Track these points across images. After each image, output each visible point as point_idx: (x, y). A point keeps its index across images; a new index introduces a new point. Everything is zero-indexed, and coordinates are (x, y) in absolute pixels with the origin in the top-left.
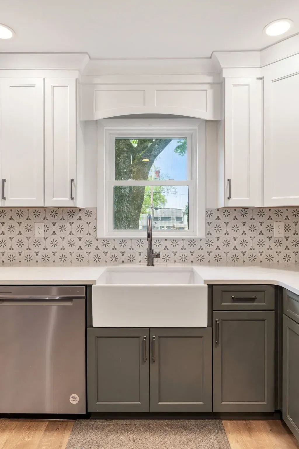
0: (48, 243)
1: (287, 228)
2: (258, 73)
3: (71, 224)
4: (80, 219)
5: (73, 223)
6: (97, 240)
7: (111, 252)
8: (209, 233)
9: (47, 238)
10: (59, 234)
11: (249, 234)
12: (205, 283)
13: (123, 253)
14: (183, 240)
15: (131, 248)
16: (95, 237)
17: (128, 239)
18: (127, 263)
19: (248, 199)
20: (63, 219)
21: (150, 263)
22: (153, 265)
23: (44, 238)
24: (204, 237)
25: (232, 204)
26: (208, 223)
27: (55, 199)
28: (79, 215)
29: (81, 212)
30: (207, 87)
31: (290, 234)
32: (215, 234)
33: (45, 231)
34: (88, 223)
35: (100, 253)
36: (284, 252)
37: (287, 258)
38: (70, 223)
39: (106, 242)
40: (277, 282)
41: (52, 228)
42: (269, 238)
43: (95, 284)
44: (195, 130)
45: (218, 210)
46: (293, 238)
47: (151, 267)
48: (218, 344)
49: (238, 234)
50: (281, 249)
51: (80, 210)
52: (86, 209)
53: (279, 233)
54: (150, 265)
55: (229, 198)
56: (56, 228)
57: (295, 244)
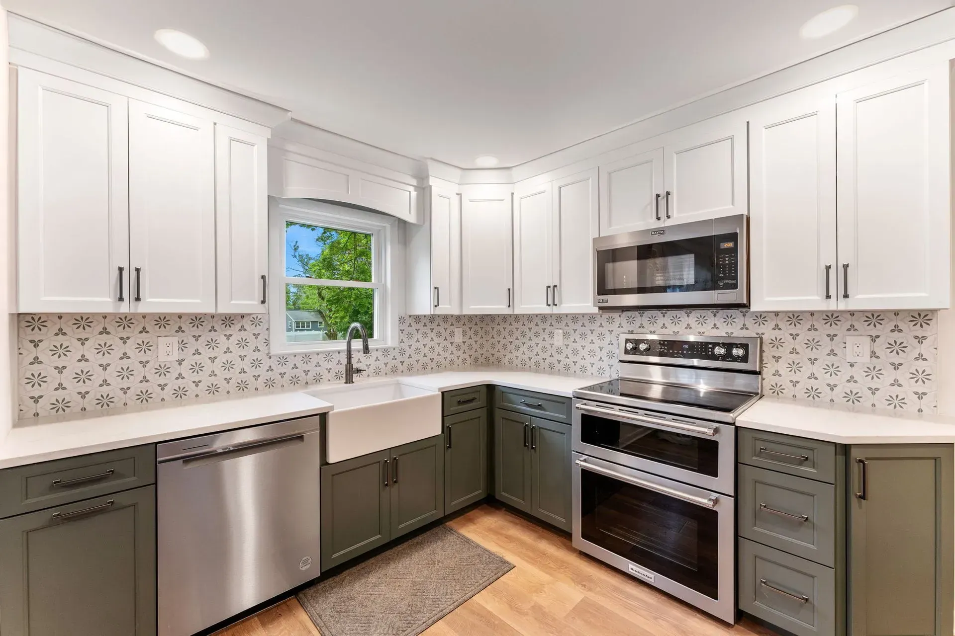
0: (184, 369)
1: (464, 333)
2: (456, 189)
3: (228, 337)
4: (243, 329)
5: (231, 335)
6: (270, 358)
7: (290, 373)
8: (402, 341)
9: (183, 360)
10: (206, 353)
11: (436, 340)
12: (439, 391)
13: (306, 372)
14: (377, 350)
15: (318, 365)
16: (267, 354)
17: (313, 353)
18: (312, 384)
19: (449, 306)
20: (213, 329)
21: (349, 380)
22: (353, 382)
23: (177, 361)
24: (398, 346)
25: (439, 311)
26: (401, 330)
27: (233, 302)
28: (241, 324)
29: (245, 319)
30: (412, 189)
31: (466, 339)
32: (407, 342)
33: (180, 349)
34: (256, 336)
35: (275, 375)
36: (462, 356)
37: (464, 361)
38: (225, 335)
39: (283, 360)
41: (194, 345)
42: (452, 343)
43: (333, 410)
44: (385, 227)
45: (410, 316)
46: (468, 342)
47: (351, 385)
48: (450, 447)
49: (427, 341)
50: (460, 353)
51: (243, 317)
52: (253, 316)
53: (458, 338)
54: (349, 383)
55: (436, 306)
56: (201, 345)
57: (470, 347)
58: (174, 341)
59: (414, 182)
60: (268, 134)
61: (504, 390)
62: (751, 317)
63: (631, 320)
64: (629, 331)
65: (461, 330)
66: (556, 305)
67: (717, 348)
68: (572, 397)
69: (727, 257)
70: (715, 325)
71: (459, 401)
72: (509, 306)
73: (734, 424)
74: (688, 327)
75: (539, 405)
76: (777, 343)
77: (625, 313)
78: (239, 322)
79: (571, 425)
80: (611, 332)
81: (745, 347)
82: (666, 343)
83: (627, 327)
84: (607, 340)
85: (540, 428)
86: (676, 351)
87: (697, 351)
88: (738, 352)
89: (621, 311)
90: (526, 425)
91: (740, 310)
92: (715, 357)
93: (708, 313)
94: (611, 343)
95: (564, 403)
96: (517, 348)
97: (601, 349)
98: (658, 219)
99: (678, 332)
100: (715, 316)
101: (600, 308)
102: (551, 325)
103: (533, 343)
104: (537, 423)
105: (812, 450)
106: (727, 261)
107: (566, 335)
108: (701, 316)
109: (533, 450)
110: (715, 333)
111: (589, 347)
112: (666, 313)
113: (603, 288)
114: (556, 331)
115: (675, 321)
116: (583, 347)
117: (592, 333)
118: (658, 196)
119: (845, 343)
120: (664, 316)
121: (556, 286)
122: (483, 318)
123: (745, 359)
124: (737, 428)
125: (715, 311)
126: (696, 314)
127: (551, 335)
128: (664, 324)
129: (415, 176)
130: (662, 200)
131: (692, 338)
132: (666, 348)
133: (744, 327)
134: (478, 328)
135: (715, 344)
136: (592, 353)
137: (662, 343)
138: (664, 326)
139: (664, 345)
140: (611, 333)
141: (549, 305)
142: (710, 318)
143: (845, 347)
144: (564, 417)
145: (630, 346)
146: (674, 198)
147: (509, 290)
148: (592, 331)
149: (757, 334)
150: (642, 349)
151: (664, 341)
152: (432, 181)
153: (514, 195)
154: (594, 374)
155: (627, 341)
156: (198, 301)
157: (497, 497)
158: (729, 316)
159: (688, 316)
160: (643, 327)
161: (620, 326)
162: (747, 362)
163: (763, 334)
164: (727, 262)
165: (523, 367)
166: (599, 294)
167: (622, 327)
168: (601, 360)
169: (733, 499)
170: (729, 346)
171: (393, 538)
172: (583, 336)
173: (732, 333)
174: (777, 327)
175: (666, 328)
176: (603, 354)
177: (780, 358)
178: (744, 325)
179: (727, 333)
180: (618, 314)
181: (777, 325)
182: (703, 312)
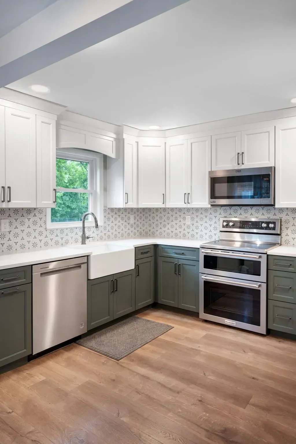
0: (11, 236)
1: (135, 218)
2: (136, 139)
3: (29, 219)
4: (35, 215)
5: (30, 219)
6: (46, 231)
7: (55, 239)
8: (105, 223)
9: (11, 231)
10: (20, 228)
11: (121, 222)
12: (134, 247)
13: (62, 238)
15: (67, 235)
16: (45, 229)
17: (65, 228)
18: (65, 245)
19: (132, 203)
20: (23, 216)
21: (83, 242)
22: (86, 244)
23: (8, 232)
24: (103, 225)
25: (127, 206)
26: (105, 216)
27: (43, 202)
30: (113, 139)
31: (136, 221)
32: (107, 223)
33: (10, 226)
34: (41, 219)
35: (48, 240)
36: (134, 231)
37: (135, 234)
38: (28, 219)
39: (52, 232)
40: (156, 243)
41: (15, 224)
42: (129, 224)
43: (92, 254)
44: (96, 159)
45: (109, 208)
46: (137, 223)
47: (85, 245)
48: (138, 275)
49: (117, 222)
50: (133, 229)
51: (35, 209)
52: (39, 209)
53: (132, 221)
54: (84, 244)
55: (126, 203)
56: (17, 224)
57: (138, 226)
58: (7, 221)
59: (114, 136)
60: (56, 118)
61: (163, 246)
63: (225, 211)
64: (224, 216)
65: (133, 216)
66: (189, 203)
67: (263, 224)
68: (199, 247)
70: (263, 213)
71: (142, 253)
72: (163, 203)
73: (266, 254)
74: (251, 214)
75: (183, 253)
76: (287, 222)
78: (33, 212)
79: (199, 261)
81: (274, 223)
82: (242, 222)
83: (223, 215)
84: (214, 221)
85: (183, 264)
86: (246, 226)
87: (255, 226)
88: (271, 225)
89: (221, 207)
90: (176, 263)
92: (262, 228)
93: (260, 208)
94: (215, 223)
95: (195, 251)
96: (165, 226)
97: (211, 225)
98: (239, 164)
99: (247, 217)
100: (263, 209)
101: (212, 205)
102: (184, 213)
103: (174, 223)
104: (181, 262)
105: (293, 261)
107: (192, 219)
109: (179, 276)
110: (263, 217)
111: (204, 225)
112: (242, 208)
113: (213, 195)
114: (187, 217)
115: (246, 212)
116: (202, 225)
117: (206, 217)
118: (238, 153)
120: (241, 209)
121: (189, 194)
122: (144, 209)
123: (274, 228)
124: (268, 255)
125: (263, 207)
126: (255, 208)
127: (184, 218)
128: (241, 213)
129: (115, 133)
130: (240, 155)
131: (253, 220)
132: (242, 224)
133: (275, 214)
134: (141, 215)
135: (262, 222)
136: (206, 228)
139: (240, 223)
140: (216, 218)
141: (186, 203)
142: (261, 210)
144: (195, 258)
145: (225, 224)
146: (245, 155)
147: (163, 194)
148: (206, 216)
149: (280, 217)
150: (230, 225)
151: (241, 221)
152: (125, 136)
153: (166, 144)
155: (224, 221)
156: (30, 202)
157: (159, 302)
158: (269, 209)
159: (251, 209)
160: (231, 214)
161: (220, 214)
162: (275, 230)
163: (282, 217)
164: (266, 186)
165: (168, 236)
166: (211, 198)
168: (210, 231)
169: (266, 284)
170: (268, 223)
171: (115, 318)
172: (201, 219)
173: (270, 217)
174: (287, 215)
175: (242, 215)
176: (212, 228)
177: (288, 228)
178: (275, 213)
179: (268, 217)
180: (219, 208)
181: (287, 214)
182: (258, 208)
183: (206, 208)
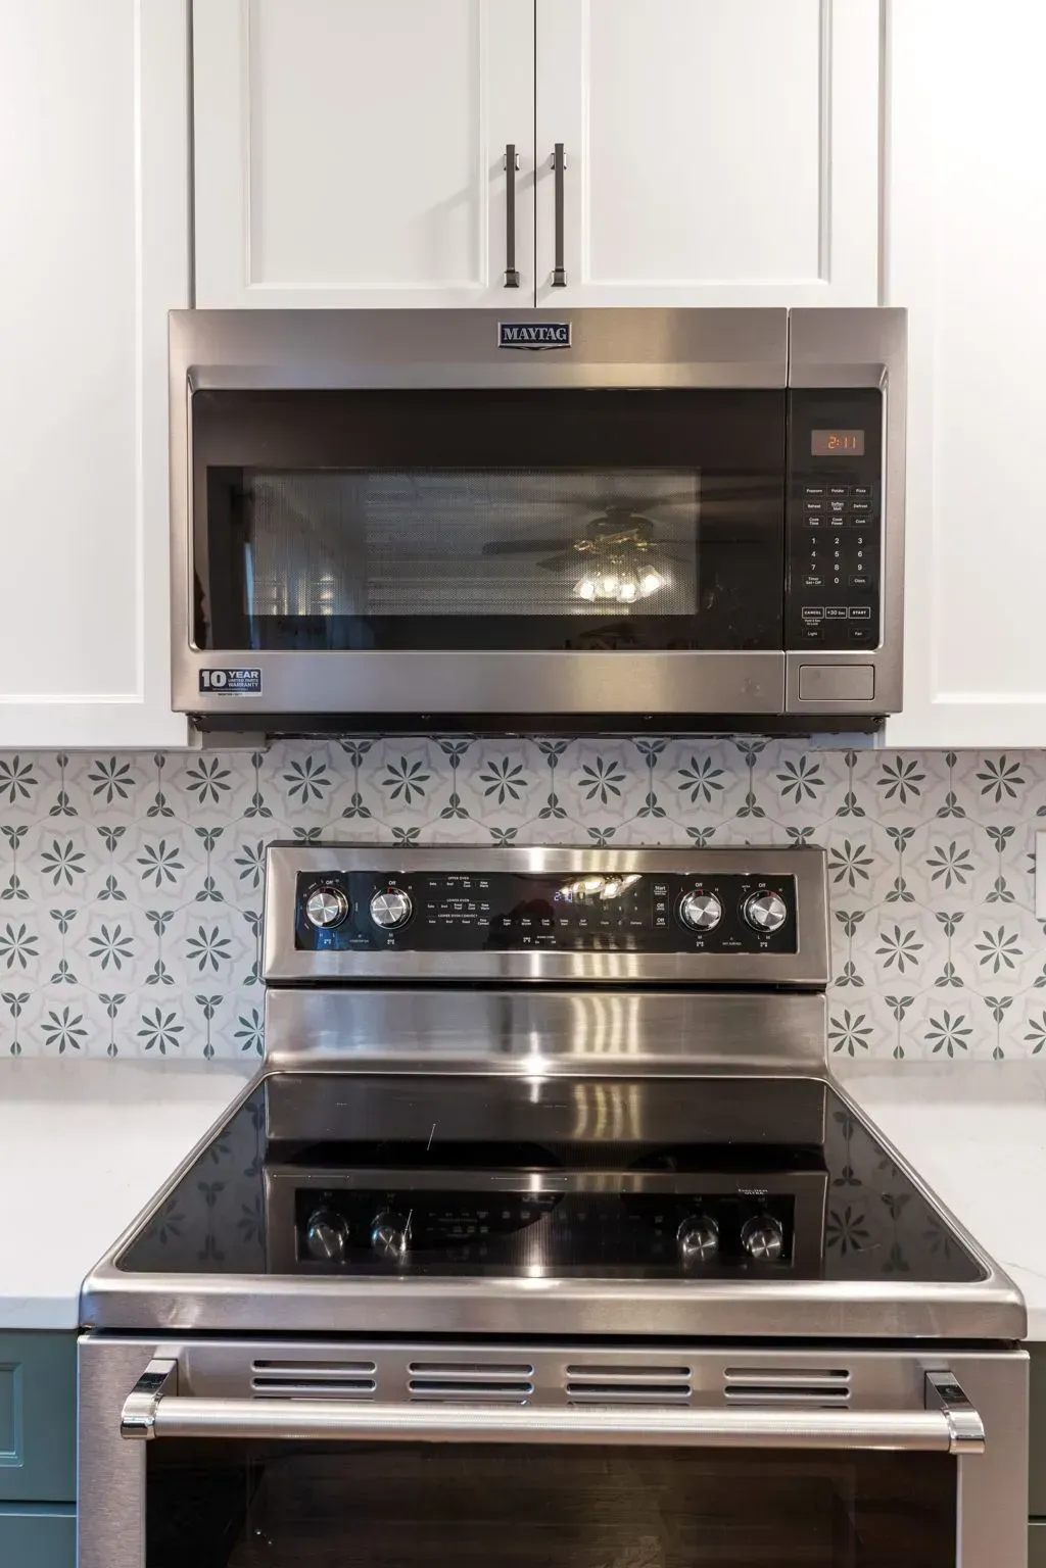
62: (772, 769)
63: (308, 778)
64: (299, 831)
67: (689, 897)
69: (837, 498)
70: (651, 799)
74: (553, 807)
77: (279, 746)
80: (209, 837)
82: (484, 884)
84: (192, 878)
86: (526, 922)
88: (767, 912)
89: (262, 735)
91: (739, 738)
93: (628, 748)
94: (210, 892)
97: (159, 921)
99: (512, 831)
100: (651, 762)
106: (837, 514)
108: (600, 763)
111: (93, 915)
112: (463, 749)
115: (502, 784)
116: (63, 918)
117: (110, 845)
118: (513, 159)
119: (1033, 857)
120: (454, 762)
123: (785, 936)
124: (1035, 1357)
125: (651, 741)
126: (580, 751)
128: (455, 799)
130: (535, 182)
132: (485, 907)
133: (751, 808)
135: (674, 883)
136: (110, 948)
137: (467, 885)
138: (454, 808)
139: (476, 895)
140: (209, 845)
142: (632, 770)
143: (1033, 871)
145: (324, 908)
148: (112, 837)
150: (384, 921)
151: (475, 876)
154: (125, 1050)
155: (308, 884)
158: (701, 765)
159: (552, 762)
160: (365, 813)
161: (258, 807)
162: (791, 949)
163: (809, 831)
164: (837, 522)
167: (266, 813)
168: (159, 975)
170: (732, 889)
173: (710, 832)
174: (852, 807)
175: (463, 813)
176: (173, 947)
177: (859, 916)
178: (751, 799)
179: (692, 831)
180: (244, 754)
181: (851, 798)
182: (608, 747)
183: (114, 754)
